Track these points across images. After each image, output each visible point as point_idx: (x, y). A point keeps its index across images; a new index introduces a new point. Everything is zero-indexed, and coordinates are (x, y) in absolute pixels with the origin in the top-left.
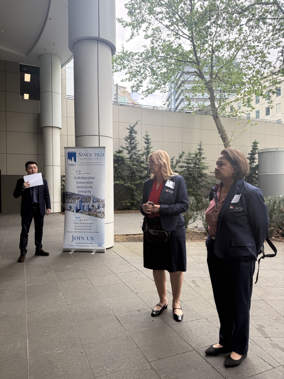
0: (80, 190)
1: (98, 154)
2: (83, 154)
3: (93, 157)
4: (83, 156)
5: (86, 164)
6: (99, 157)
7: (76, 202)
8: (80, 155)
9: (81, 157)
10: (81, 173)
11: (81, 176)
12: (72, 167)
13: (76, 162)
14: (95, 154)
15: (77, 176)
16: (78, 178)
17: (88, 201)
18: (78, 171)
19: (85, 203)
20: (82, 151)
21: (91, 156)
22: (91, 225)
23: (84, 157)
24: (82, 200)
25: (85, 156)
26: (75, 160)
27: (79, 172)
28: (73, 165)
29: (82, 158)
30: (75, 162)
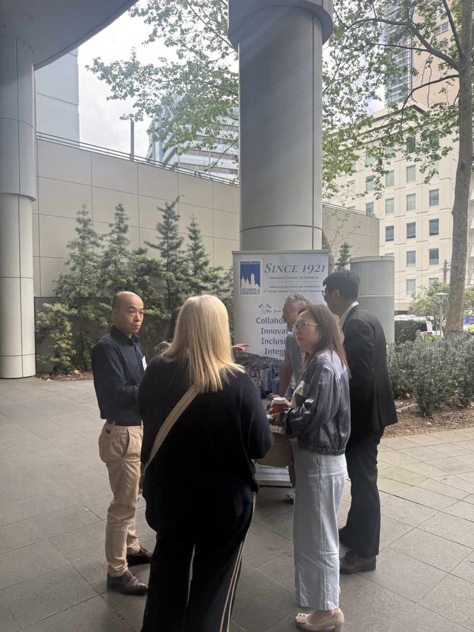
0: (270, 347)
1: (311, 267)
2: (276, 267)
3: (299, 272)
4: (275, 271)
5: (282, 289)
6: (313, 274)
7: (261, 374)
8: (269, 270)
9: (271, 274)
10: (270, 309)
11: (271, 316)
12: (250, 295)
13: (260, 286)
14: (305, 266)
15: (263, 316)
16: (264, 321)
18: (265, 305)
20: (275, 261)
21: (295, 270)
23: (278, 274)
25: (281, 271)
26: (258, 281)
27: (267, 308)
28: (252, 291)
29: (274, 275)
30: (257, 285)
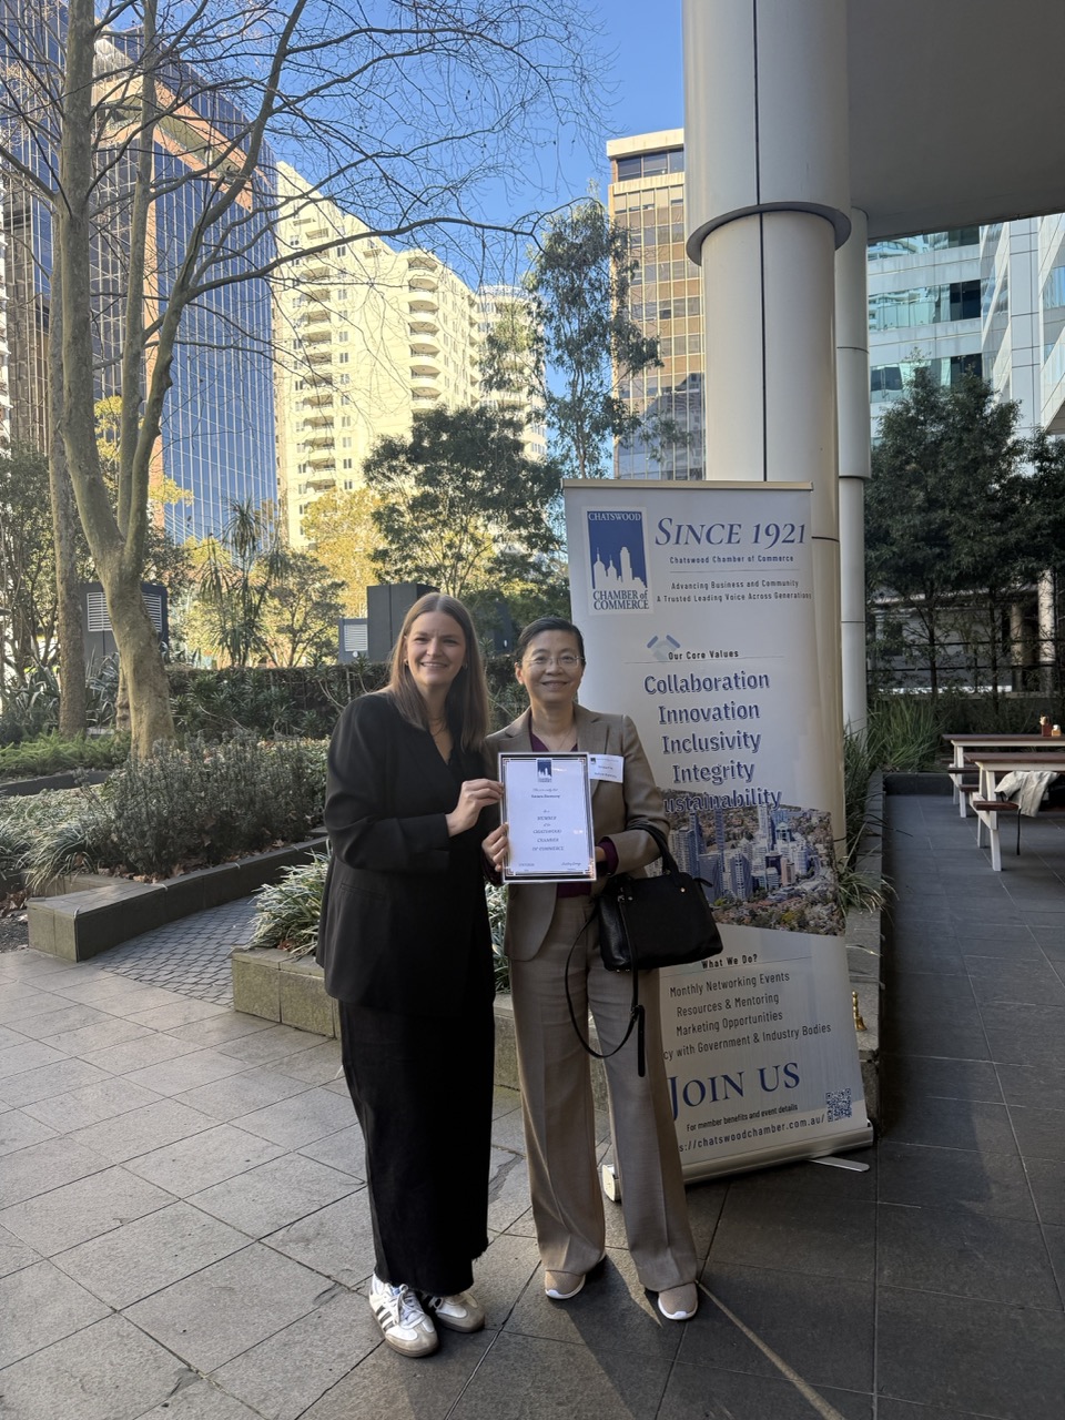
0: (686, 761)
1: (772, 530)
2: (684, 530)
3: (745, 544)
8: (665, 538)
9: (671, 549)
10: (678, 652)
11: (681, 671)
12: (622, 611)
13: (645, 584)
14: (758, 527)
15: (662, 672)
16: (665, 686)
17: (736, 831)
18: (663, 638)
19: (722, 849)
21: (734, 539)
22: (772, 989)
24: (699, 828)
25: (699, 540)
26: (639, 570)
27: (667, 649)
28: (627, 599)
29: (680, 551)
30: (638, 580)
